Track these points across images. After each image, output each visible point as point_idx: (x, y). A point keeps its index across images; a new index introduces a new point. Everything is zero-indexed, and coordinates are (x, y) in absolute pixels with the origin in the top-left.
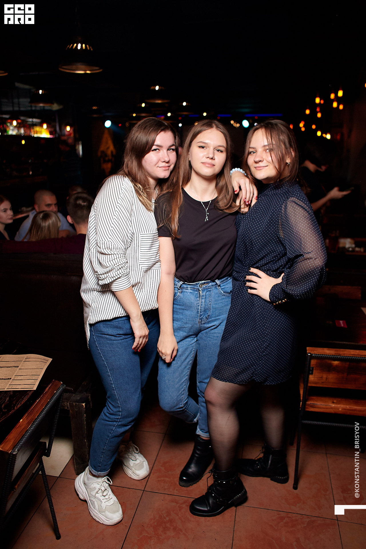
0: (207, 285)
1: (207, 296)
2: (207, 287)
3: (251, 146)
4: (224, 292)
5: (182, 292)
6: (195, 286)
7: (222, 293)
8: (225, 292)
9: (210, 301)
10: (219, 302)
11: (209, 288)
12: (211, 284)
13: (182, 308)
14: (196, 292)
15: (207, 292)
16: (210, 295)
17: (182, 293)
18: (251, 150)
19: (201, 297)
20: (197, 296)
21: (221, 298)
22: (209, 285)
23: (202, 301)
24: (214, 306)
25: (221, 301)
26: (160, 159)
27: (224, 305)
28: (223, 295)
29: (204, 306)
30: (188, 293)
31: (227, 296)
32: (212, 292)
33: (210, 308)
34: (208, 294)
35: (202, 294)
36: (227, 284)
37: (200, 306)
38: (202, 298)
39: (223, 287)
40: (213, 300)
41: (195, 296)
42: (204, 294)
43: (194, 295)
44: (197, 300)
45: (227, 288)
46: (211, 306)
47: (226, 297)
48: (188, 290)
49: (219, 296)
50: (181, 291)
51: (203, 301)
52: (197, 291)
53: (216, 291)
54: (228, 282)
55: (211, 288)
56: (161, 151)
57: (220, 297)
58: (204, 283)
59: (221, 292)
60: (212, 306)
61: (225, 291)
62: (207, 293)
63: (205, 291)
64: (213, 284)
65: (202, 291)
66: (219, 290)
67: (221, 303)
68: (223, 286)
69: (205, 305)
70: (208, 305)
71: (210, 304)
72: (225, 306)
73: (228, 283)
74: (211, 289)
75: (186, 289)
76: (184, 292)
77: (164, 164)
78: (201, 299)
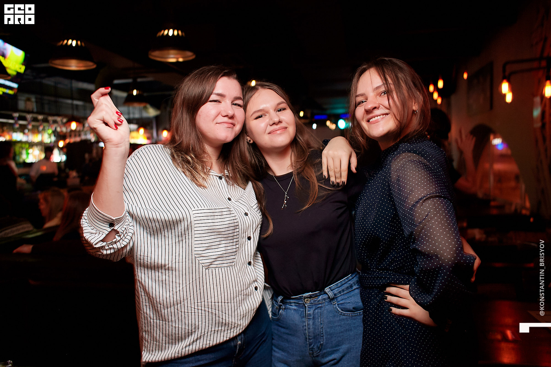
0: (316, 300)
1: (316, 316)
2: (317, 302)
3: (359, 93)
4: (342, 310)
5: (285, 309)
6: (299, 300)
7: (340, 311)
8: (344, 310)
9: (321, 324)
10: (336, 324)
11: (319, 304)
12: (322, 297)
13: (286, 332)
14: (302, 310)
15: (316, 309)
16: (320, 314)
17: (285, 311)
18: (359, 99)
19: (307, 317)
20: (302, 315)
21: (338, 319)
22: (319, 299)
23: (309, 323)
24: (328, 330)
25: (339, 324)
26: (220, 113)
27: (344, 330)
28: (340, 314)
29: (312, 330)
30: (292, 311)
31: (349, 316)
32: (323, 309)
33: (323, 334)
34: (318, 312)
35: (308, 312)
36: (351, 297)
37: (307, 330)
38: (309, 318)
39: (341, 302)
40: (326, 321)
41: (301, 316)
42: (311, 312)
43: (298, 313)
44: (303, 321)
45: (349, 303)
46: (324, 330)
47: (346, 318)
48: (291, 305)
49: (334, 316)
50: (284, 307)
51: (311, 322)
52: (303, 308)
53: (328, 307)
54: (352, 293)
55: (323, 303)
56: (223, 103)
57: (337, 317)
58: (310, 297)
59: (338, 310)
60: (326, 331)
61: (344, 308)
62: (316, 311)
63: (313, 307)
64: (324, 297)
65: (309, 308)
66: (335, 306)
67: (338, 326)
68: (342, 300)
69: (315, 329)
70: (318, 329)
71: (322, 328)
72: (346, 331)
73: (353, 295)
74: (323, 305)
75: (290, 304)
76: (287, 309)
77: (226, 119)
78: (307, 320)
